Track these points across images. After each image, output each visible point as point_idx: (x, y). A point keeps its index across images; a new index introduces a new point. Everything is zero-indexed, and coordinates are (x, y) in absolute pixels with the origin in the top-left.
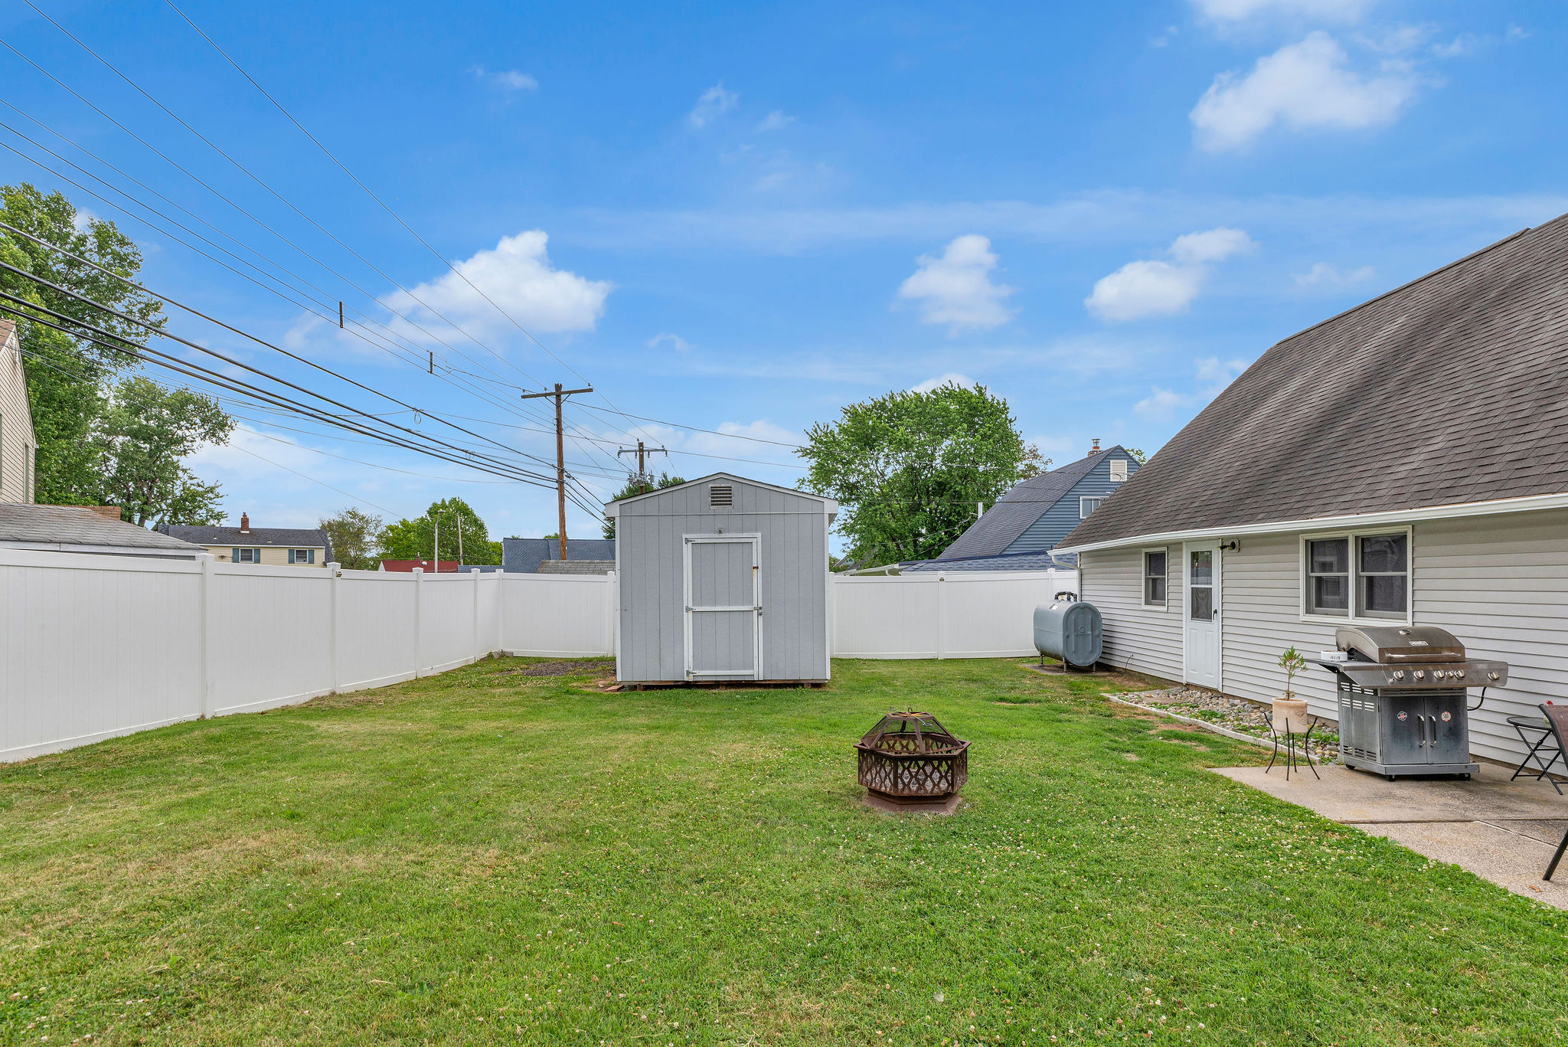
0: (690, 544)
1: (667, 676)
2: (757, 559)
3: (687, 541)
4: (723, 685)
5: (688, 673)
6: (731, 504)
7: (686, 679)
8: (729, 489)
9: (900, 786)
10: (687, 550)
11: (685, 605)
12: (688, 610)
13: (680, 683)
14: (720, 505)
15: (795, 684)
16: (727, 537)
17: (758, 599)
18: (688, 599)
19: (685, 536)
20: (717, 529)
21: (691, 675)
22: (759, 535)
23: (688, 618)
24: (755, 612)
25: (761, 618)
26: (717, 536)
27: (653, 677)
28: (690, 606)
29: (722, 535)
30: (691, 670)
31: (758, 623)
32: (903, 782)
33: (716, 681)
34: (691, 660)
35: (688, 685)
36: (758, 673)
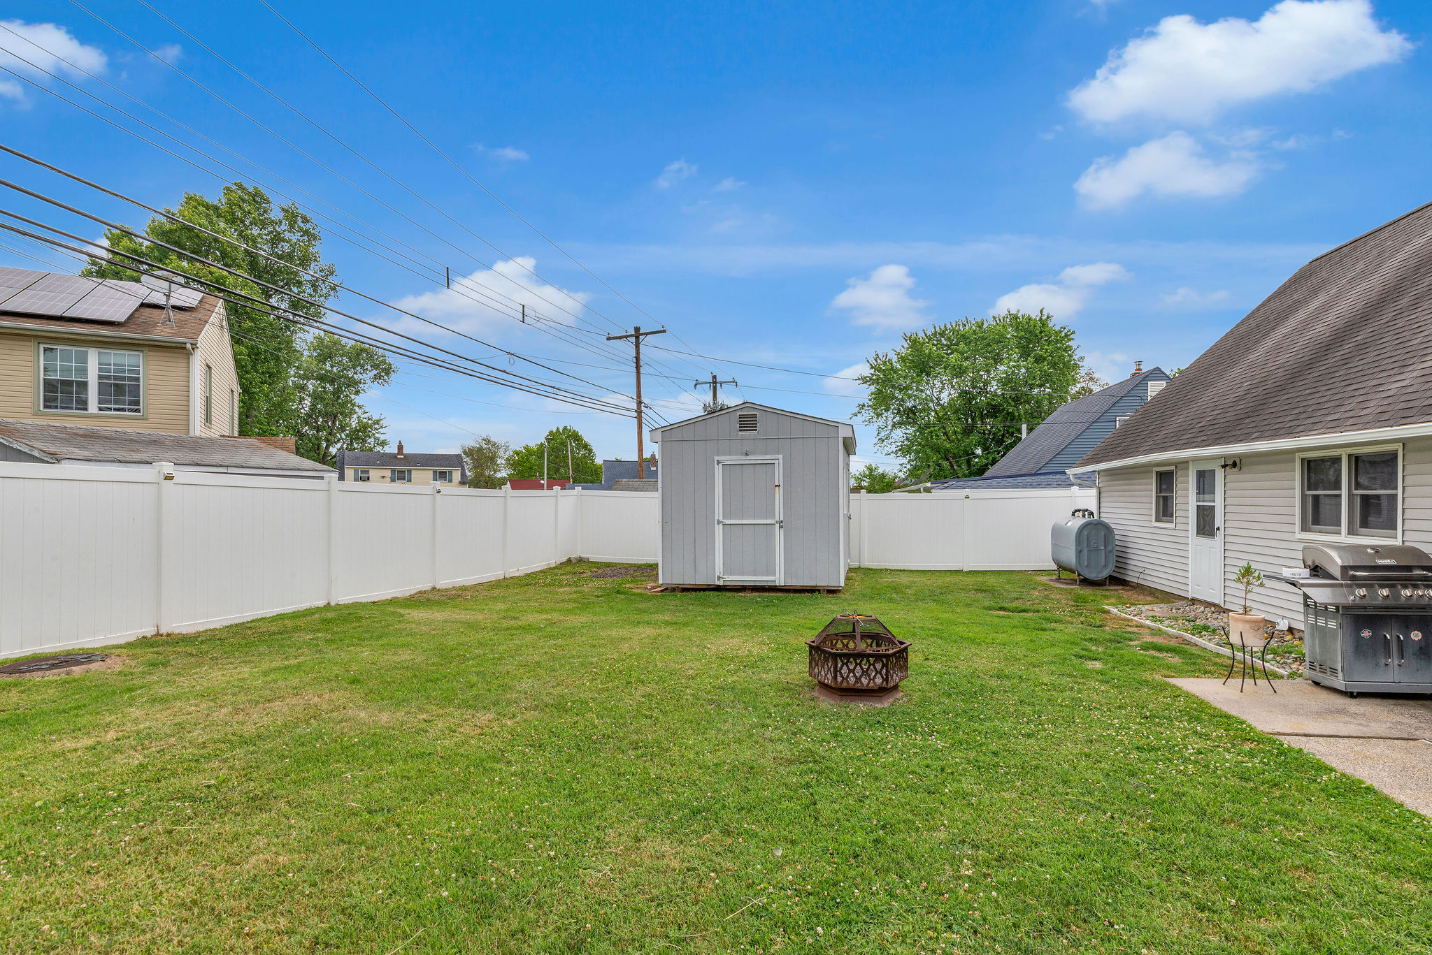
0: (721, 465)
1: (701, 580)
2: (779, 478)
3: (718, 462)
4: (749, 589)
5: (719, 578)
6: (756, 430)
7: (717, 583)
8: (755, 416)
9: (839, 679)
10: (718, 470)
11: (716, 518)
12: (719, 522)
13: (712, 587)
14: (750, 430)
15: (812, 590)
16: (753, 459)
17: (779, 513)
18: (719, 513)
19: (716, 458)
20: (744, 452)
21: (722, 580)
22: (781, 457)
23: (719, 530)
24: (777, 525)
25: (782, 530)
26: (744, 457)
27: (689, 581)
28: (721, 519)
29: (749, 457)
30: (721, 575)
31: (779, 535)
32: (842, 676)
33: (743, 586)
34: (721, 566)
35: (718, 589)
36: (779, 579)
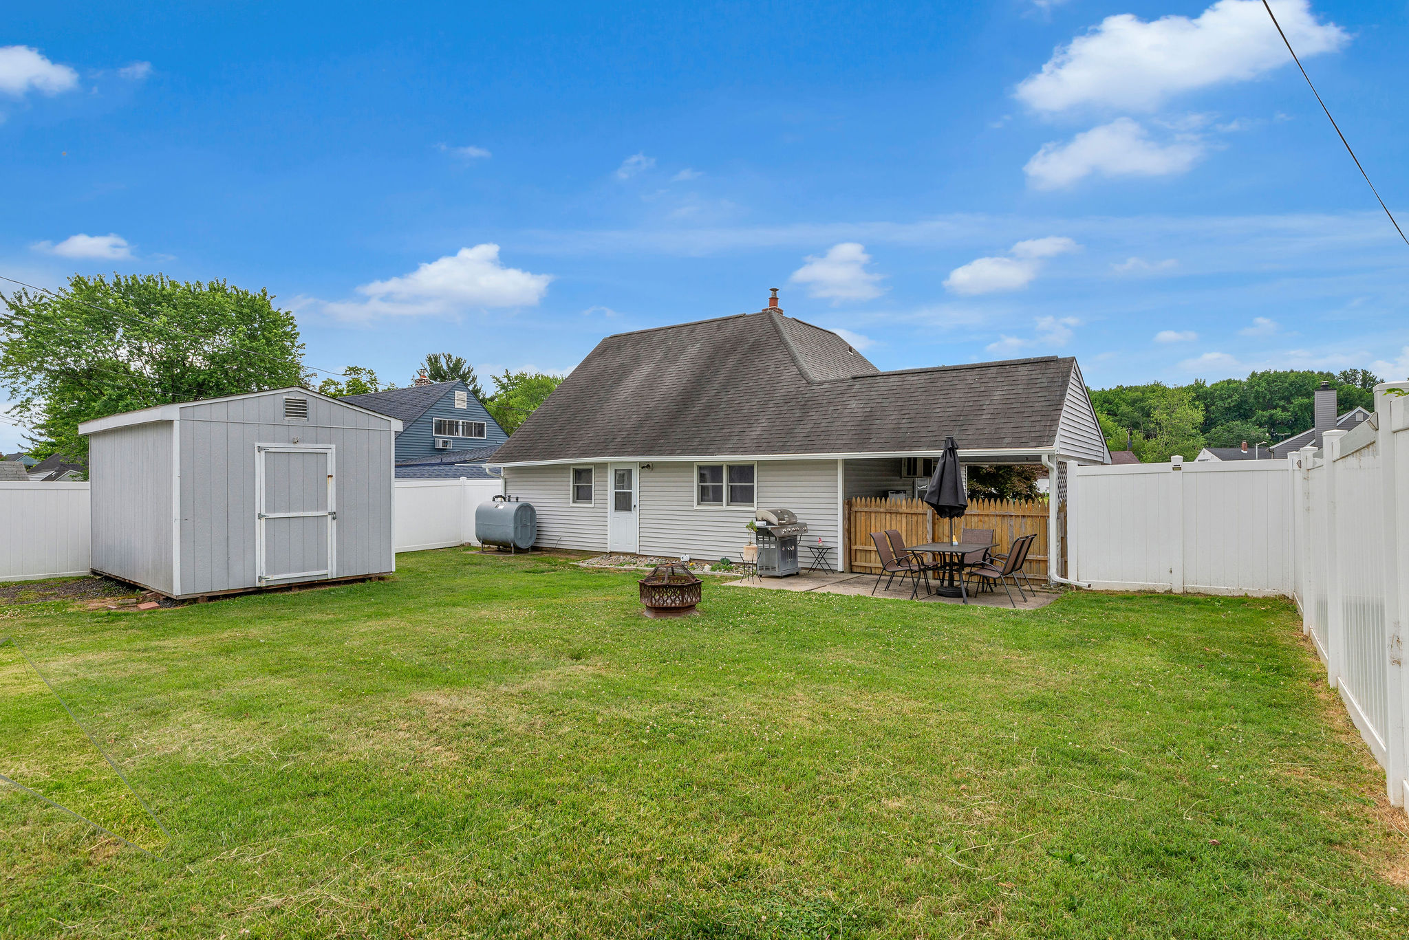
0: (263, 453)
1: (235, 584)
2: (331, 468)
3: (260, 449)
4: (296, 587)
5: (260, 579)
6: (306, 417)
7: (258, 585)
8: (304, 402)
10: (260, 459)
11: (257, 512)
12: (260, 517)
13: (250, 590)
14: (293, 416)
15: (363, 579)
16: (302, 447)
17: (332, 506)
18: (260, 506)
19: (257, 444)
20: (291, 439)
21: (264, 581)
22: (333, 446)
23: (261, 526)
24: (330, 517)
25: (334, 522)
26: (292, 445)
27: (220, 586)
28: (263, 512)
29: (298, 445)
30: (263, 576)
31: (332, 526)
33: (289, 584)
34: (263, 565)
35: (259, 591)
36: (332, 572)
